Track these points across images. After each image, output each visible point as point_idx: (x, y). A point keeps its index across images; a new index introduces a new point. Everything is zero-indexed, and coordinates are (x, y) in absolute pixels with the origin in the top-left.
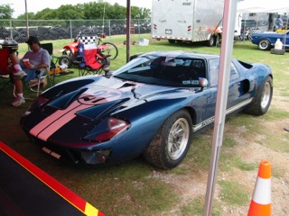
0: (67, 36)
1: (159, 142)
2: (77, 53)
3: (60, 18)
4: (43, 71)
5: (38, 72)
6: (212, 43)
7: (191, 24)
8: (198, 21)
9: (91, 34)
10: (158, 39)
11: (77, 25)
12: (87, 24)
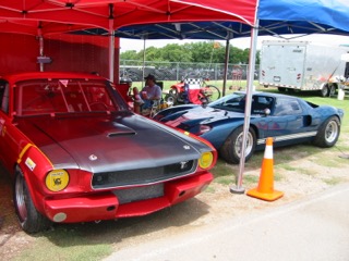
0: (172, 78)
1: (230, 142)
2: (182, 92)
3: (165, 58)
4: (155, 102)
5: (152, 103)
6: (325, 93)
7: (301, 73)
8: (309, 69)
9: (196, 77)
10: (266, 86)
11: (183, 67)
12: (194, 67)
